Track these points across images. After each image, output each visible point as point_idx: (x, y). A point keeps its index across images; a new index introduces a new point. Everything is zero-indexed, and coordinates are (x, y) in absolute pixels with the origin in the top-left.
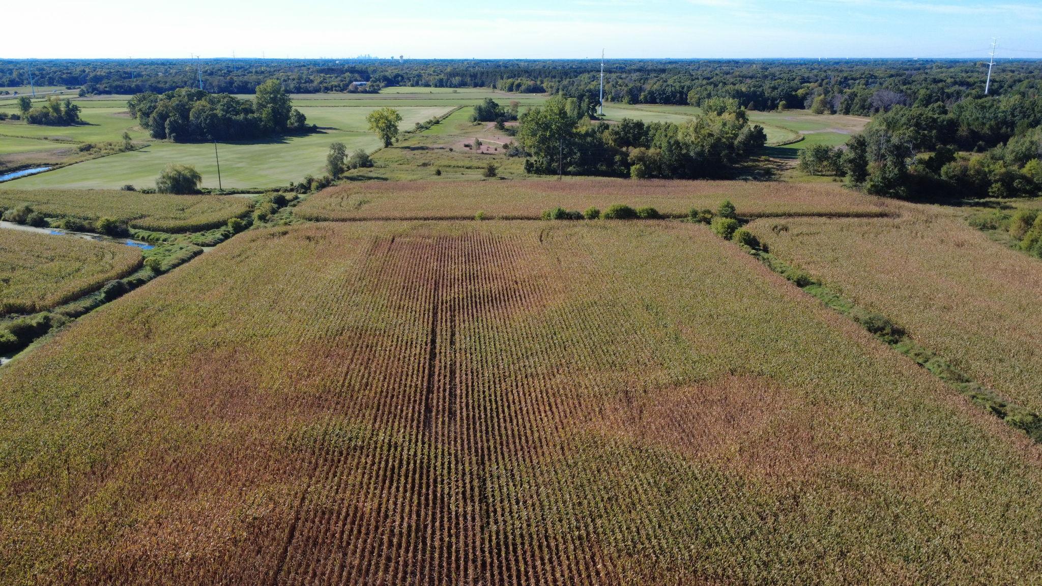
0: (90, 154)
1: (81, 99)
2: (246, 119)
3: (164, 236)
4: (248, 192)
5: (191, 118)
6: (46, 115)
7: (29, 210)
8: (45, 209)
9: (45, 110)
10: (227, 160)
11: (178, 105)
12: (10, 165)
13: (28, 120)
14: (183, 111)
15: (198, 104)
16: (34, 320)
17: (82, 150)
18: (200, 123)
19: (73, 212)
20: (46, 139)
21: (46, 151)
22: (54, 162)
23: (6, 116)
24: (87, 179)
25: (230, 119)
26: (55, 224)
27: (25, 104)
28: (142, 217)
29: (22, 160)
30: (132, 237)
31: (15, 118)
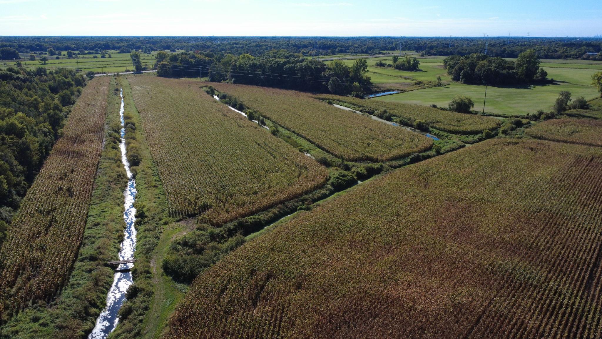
0: (419, 86)
1: (422, 57)
2: (508, 73)
3: (446, 134)
4: (499, 116)
5: (476, 70)
6: (403, 65)
7: (385, 112)
8: (392, 112)
9: (403, 63)
10: (491, 96)
11: (470, 63)
12: (382, 89)
13: (395, 67)
14: (472, 66)
15: (481, 63)
16: (376, 166)
17: (416, 84)
18: (480, 74)
19: (405, 115)
20: (401, 77)
21: (399, 83)
22: (401, 89)
23: (386, 64)
24: (415, 99)
25: (499, 72)
26: (395, 120)
27: (395, 59)
28: (438, 122)
29: (388, 86)
30: (430, 132)
31: (390, 66)
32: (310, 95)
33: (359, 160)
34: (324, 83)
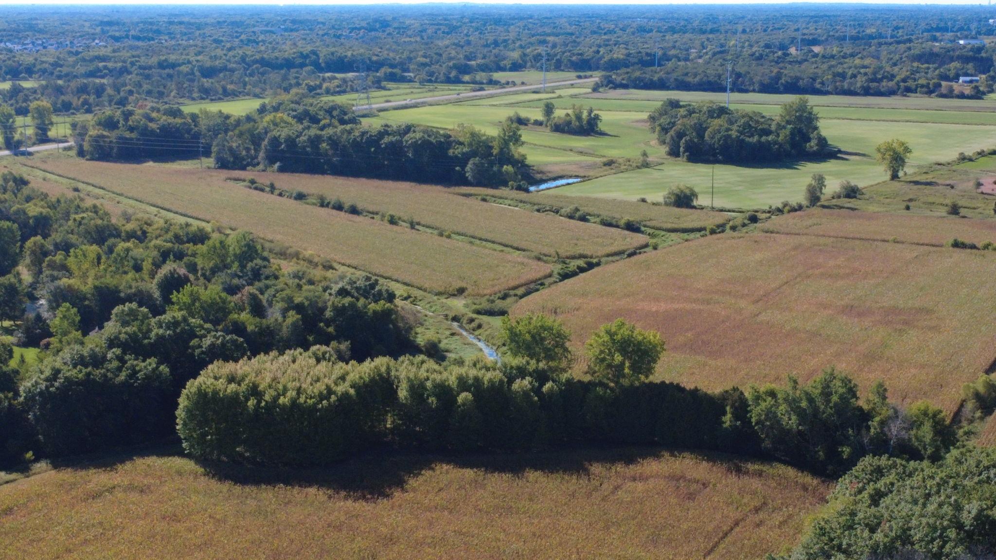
0: (612, 169)
1: (596, 95)
2: (759, 141)
3: (663, 233)
5: (706, 137)
6: (569, 123)
7: (577, 210)
8: (587, 210)
9: (568, 118)
10: (729, 183)
11: (695, 124)
12: (551, 174)
13: (552, 127)
14: (700, 130)
15: (716, 123)
17: (605, 164)
18: (714, 144)
19: (606, 214)
20: (571, 150)
21: (576, 163)
22: (582, 175)
23: (528, 120)
24: (611, 191)
25: (743, 140)
26: (592, 221)
27: (549, 109)
28: (650, 220)
29: (557, 170)
30: (642, 232)
31: (538, 123)
32: (439, 188)
33: (574, 258)
34: (457, 168)
